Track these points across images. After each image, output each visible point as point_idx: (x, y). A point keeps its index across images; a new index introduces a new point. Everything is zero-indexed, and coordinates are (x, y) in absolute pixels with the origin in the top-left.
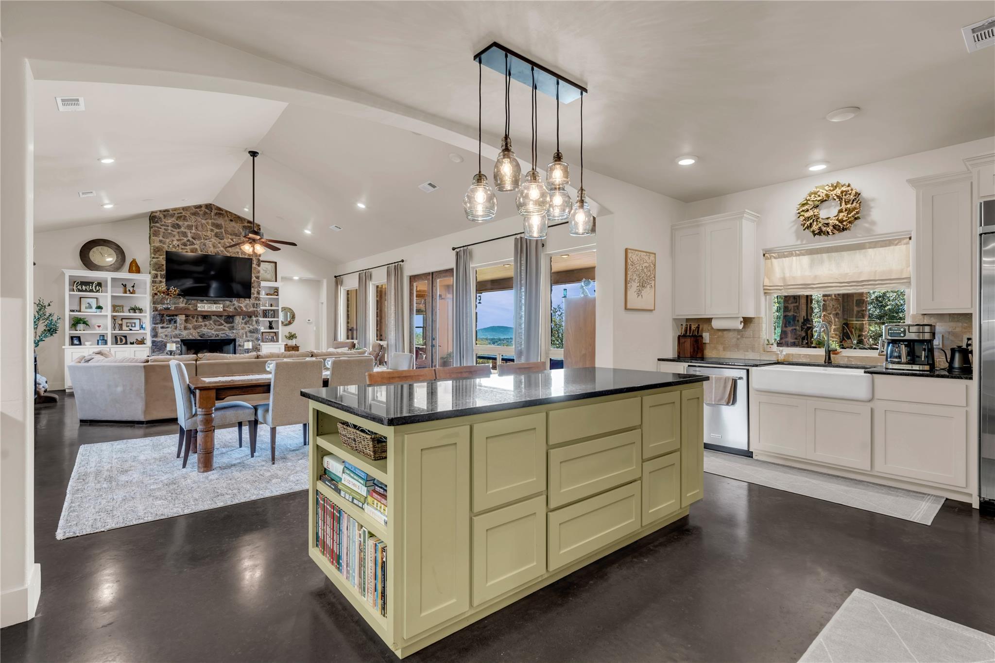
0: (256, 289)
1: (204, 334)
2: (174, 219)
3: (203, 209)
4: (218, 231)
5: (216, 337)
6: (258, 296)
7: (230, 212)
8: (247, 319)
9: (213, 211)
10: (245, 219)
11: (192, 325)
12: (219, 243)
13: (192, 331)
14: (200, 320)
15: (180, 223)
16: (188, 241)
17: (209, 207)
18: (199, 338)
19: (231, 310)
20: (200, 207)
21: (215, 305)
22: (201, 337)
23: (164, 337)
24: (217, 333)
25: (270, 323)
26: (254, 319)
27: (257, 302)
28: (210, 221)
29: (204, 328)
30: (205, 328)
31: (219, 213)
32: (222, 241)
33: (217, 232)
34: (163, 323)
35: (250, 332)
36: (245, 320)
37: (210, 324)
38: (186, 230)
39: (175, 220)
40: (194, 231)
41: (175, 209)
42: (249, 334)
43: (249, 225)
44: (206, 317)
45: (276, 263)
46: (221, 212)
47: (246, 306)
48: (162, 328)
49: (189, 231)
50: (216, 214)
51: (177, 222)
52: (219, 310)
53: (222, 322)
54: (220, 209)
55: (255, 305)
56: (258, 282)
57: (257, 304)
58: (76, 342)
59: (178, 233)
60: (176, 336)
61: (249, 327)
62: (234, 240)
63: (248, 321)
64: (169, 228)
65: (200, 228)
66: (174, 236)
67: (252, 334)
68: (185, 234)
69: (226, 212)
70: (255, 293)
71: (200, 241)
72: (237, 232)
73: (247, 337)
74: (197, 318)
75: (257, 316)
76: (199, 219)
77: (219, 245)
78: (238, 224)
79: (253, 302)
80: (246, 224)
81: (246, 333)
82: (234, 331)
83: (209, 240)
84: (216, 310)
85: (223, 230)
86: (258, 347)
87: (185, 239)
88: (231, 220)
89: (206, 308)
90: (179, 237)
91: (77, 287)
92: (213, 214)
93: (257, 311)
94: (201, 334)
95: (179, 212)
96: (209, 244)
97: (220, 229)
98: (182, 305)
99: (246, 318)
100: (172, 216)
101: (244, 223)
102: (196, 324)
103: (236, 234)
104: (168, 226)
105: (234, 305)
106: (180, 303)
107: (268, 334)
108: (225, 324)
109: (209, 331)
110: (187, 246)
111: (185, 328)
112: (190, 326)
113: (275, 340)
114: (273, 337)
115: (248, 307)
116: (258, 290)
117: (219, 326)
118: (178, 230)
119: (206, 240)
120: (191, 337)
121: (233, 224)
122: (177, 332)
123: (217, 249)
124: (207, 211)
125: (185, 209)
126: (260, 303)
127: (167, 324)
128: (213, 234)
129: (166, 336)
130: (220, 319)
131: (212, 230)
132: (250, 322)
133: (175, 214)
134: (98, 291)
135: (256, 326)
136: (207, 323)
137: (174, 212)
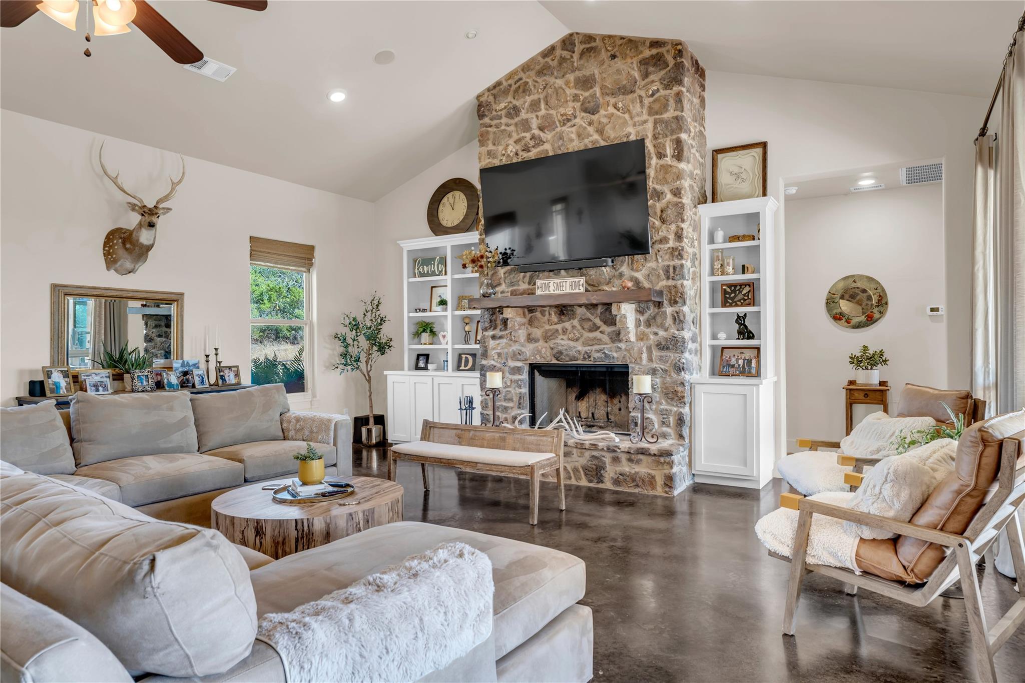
0: (673, 227)
1: (561, 353)
2: (510, 98)
3: (558, 52)
4: (587, 94)
5: (584, 359)
6: (677, 244)
7: (610, 37)
8: (652, 310)
9: (576, 49)
10: (643, 41)
11: (542, 330)
12: (590, 124)
13: (541, 343)
14: (554, 318)
15: (517, 103)
16: (533, 137)
17: (568, 43)
18: (554, 361)
19: (614, 289)
20: (552, 48)
21: (569, 281)
22: (557, 359)
23: (496, 357)
24: (587, 348)
25: (740, 320)
26: (669, 310)
27: (677, 262)
28: (571, 77)
29: (561, 337)
30: (564, 337)
31: (587, 49)
32: (595, 118)
33: (585, 98)
34: (495, 328)
35: (661, 347)
36: (646, 316)
37: (573, 327)
38: (530, 115)
39: (512, 100)
40: (543, 112)
41: (510, 76)
42: (656, 353)
43: (654, 51)
44: (564, 310)
45: (764, 145)
46: (593, 44)
47: (648, 277)
48: (494, 337)
49: (534, 116)
50: (582, 54)
51: (515, 102)
52: (577, 291)
53: (598, 321)
54: (590, 38)
55: (671, 270)
56: (676, 204)
57: (675, 268)
58: (422, 364)
59: (516, 124)
60: (515, 356)
61: (656, 334)
62: (620, 105)
63: (654, 318)
64: (504, 120)
65: (553, 101)
66: (510, 136)
67: (664, 353)
68: (525, 125)
69: (604, 38)
70: (672, 237)
71: (554, 132)
72: (625, 82)
73: (650, 359)
74: (550, 314)
75: (676, 302)
76: (552, 80)
77: (591, 129)
78: (629, 61)
79: (667, 263)
80: (647, 53)
81: (649, 349)
82: (622, 345)
83: (569, 124)
84: (572, 291)
85: (597, 90)
86: (680, 389)
87: (528, 135)
88: (613, 57)
89: (552, 288)
90: (518, 134)
91: (418, 269)
92: (576, 56)
93: (675, 287)
94: (555, 351)
95: (516, 78)
96: (570, 132)
97: (591, 88)
98: (524, 286)
99: (648, 308)
100: (506, 92)
101: (641, 52)
102: (547, 327)
103: (624, 87)
104: (500, 118)
105: (621, 275)
106: (520, 283)
107: (737, 352)
108: (604, 328)
109: (572, 344)
110: (529, 151)
111: (530, 339)
112: (537, 333)
113: (754, 371)
114: (749, 362)
115: (653, 278)
116: (678, 227)
117: (591, 331)
118: (517, 120)
119: (564, 124)
120: (539, 360)
121: (619, 63)
122: (515, 347)
123: (586, 141)
124: (566, 54)
125: (525, 68)
126: (682, 266)
127: (501, 330)
128: (578, 105)
129: (499, 355)
130: (592, 314)
131: (576, 98)
132: (659, 320)
133: (510, 86)
134: (440, 273)
135: (673, 331)
136: (567, 325)
137: (510, 82)
